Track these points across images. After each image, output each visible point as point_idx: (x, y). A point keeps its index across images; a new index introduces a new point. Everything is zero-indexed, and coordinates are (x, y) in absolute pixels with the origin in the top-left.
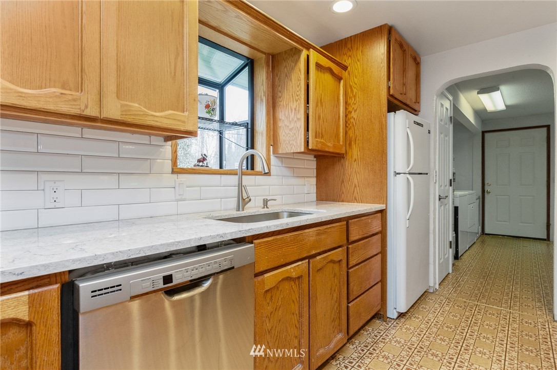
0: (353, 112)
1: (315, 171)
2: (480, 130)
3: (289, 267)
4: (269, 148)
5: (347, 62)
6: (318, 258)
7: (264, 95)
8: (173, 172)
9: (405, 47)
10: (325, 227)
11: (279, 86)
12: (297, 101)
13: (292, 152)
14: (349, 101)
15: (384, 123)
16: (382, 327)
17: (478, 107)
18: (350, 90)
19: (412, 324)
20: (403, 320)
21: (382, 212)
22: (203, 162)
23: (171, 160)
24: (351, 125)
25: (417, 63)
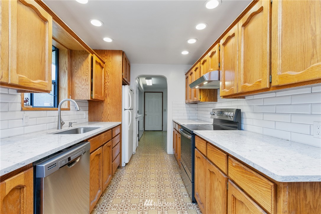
0: (108, 83)
1: (88, 107)
2: (144, 91)
3: (97, 150)
4: (69, 96)
5: (105, 61)
6: (105, 145)
7: (66, 69)
8: (22, 110)
9: (127, 60)
10: (106, 132)
11: (75, 66)
12: (86, 76)
13: (83, 99)
14: (106, 78)
15: (121, 89)
16: (121, 171)
17: (144, 83)
18: (106, 73)
19: (130, 166)
20: (127, 166)
21: (120, 125)
22: (26, 102)
23: (21, 103)
24: (106, 88)
25: (130, 66)
